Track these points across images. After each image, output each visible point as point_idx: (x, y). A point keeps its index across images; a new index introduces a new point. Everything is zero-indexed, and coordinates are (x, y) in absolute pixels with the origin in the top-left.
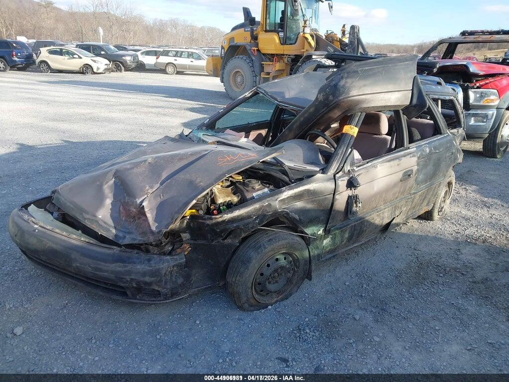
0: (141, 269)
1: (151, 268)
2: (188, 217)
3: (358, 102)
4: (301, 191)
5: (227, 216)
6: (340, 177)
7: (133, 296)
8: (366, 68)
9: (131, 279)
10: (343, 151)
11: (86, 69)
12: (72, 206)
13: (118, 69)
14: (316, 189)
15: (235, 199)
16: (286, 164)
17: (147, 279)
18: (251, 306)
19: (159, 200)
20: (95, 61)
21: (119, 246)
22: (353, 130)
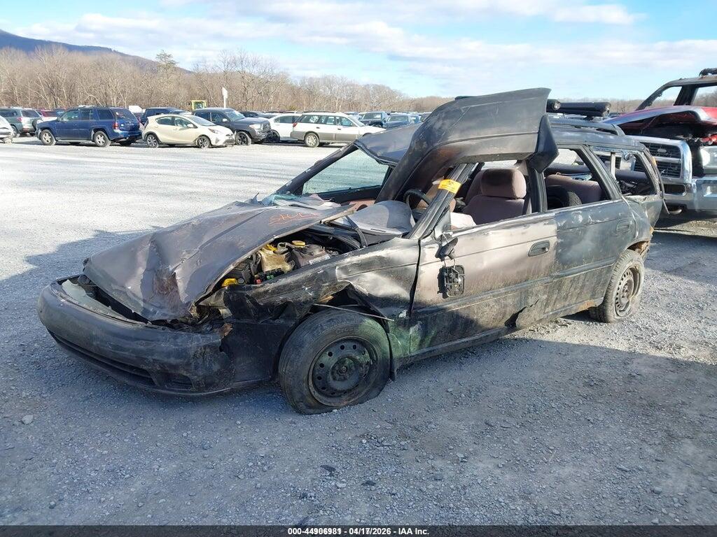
0: (165, 349)
1: (177, 347)
2: (226, 288)
3: (460, 150)
4: (370, 258)
5: (270, 286)
6: (427, 244)
7: (160, 384)
8: (473, 106)
9: (154, 360)
10: (434, 211)
11: (203, 141)
12: (101, 276)
13: (243, 141)
14: (391, 258)
15: (288, 267)
16: (360, 227)
17: (173, 361)
18: (310, 407)
19: (195, 267)
20: (213, 131)
21: (145, 321)
22: (452, 186)
